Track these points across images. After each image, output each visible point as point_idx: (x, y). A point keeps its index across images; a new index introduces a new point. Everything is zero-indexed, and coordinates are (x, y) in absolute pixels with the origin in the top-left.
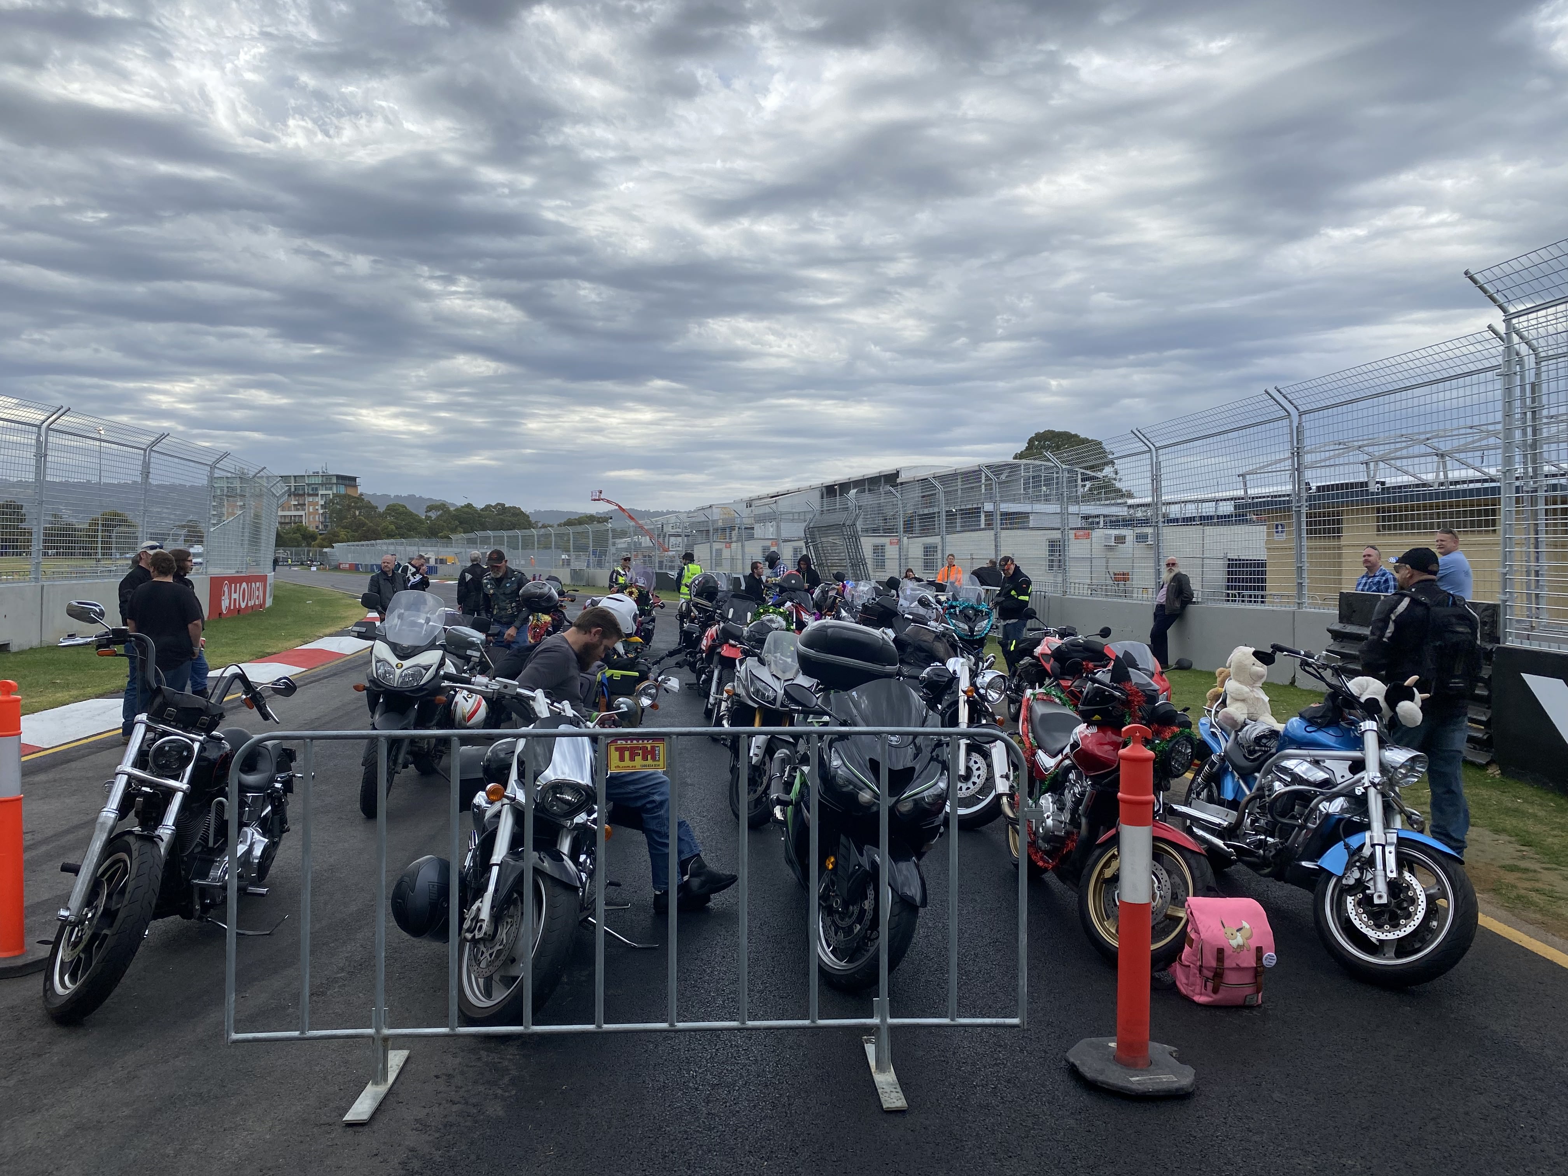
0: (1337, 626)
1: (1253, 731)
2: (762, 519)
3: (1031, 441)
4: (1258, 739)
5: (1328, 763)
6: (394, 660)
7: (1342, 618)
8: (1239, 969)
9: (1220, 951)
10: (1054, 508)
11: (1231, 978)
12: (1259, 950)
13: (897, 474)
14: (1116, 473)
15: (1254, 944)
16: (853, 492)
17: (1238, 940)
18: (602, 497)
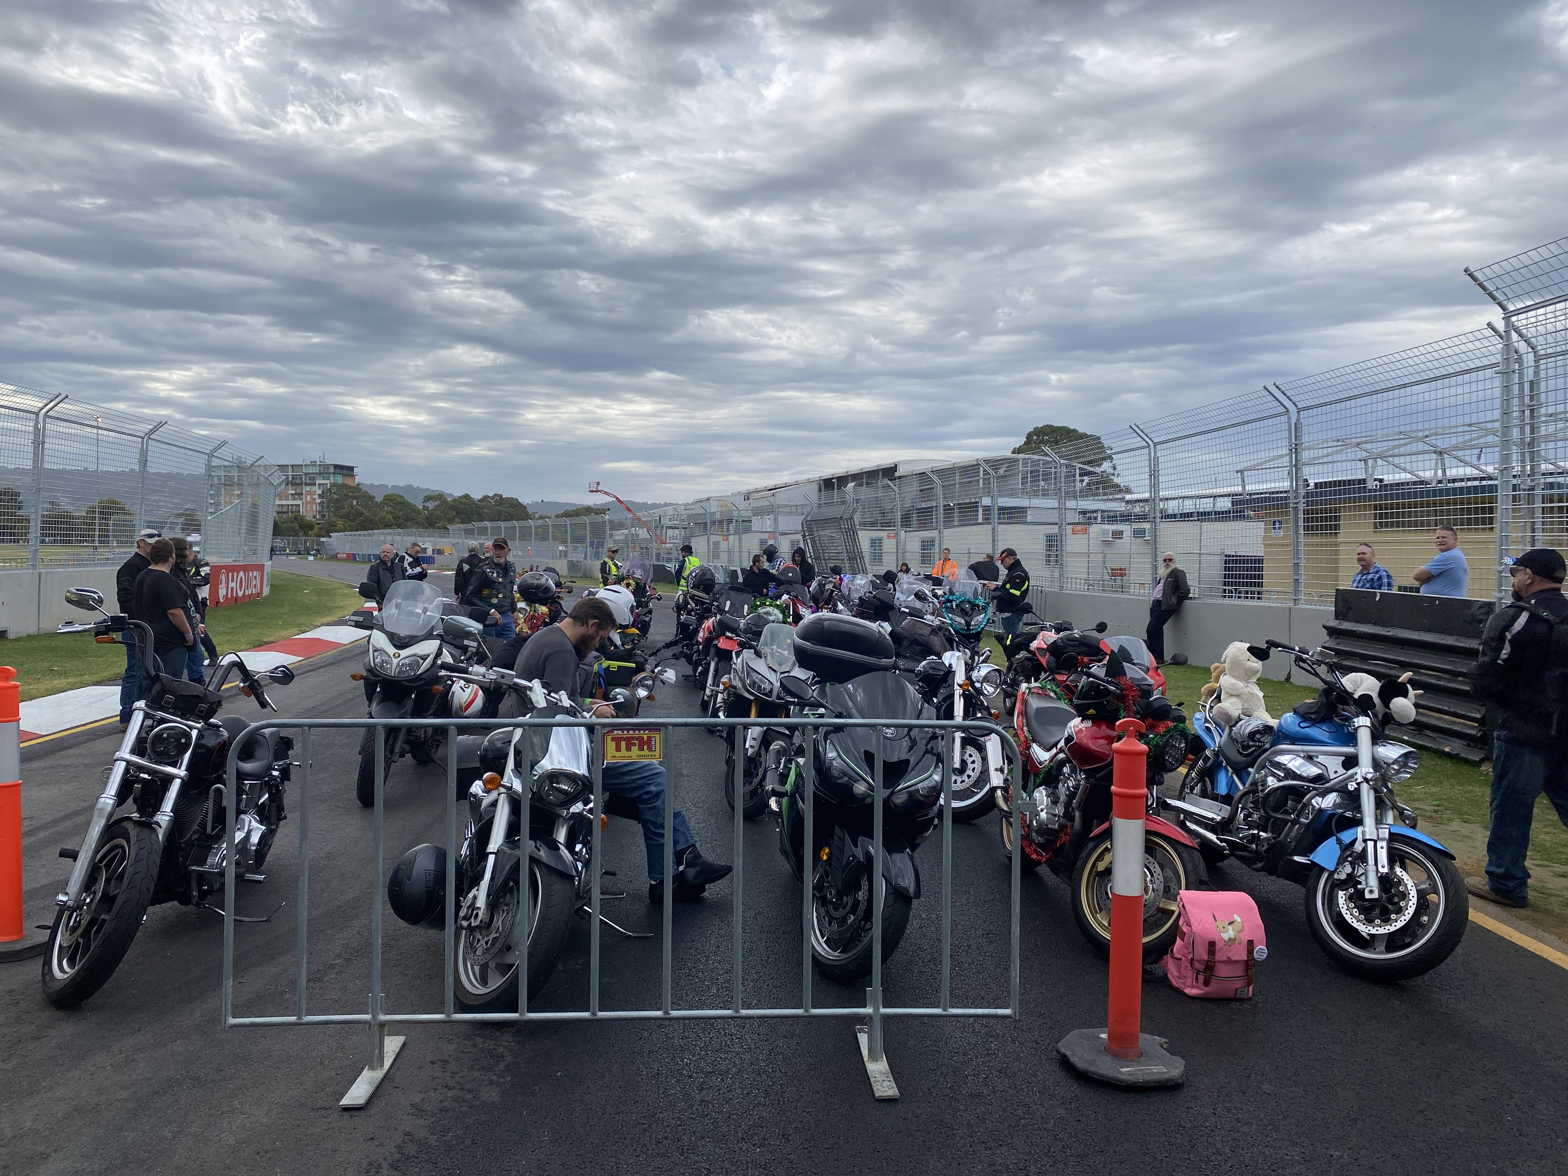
0: (1333, 623)
1: (1248, 726)
2: (760, 512)
3: (1029, 436)
4: (1252, 735)
5: (1321, 759)
6: (391, 650)
7: (1338, 615)
8: (1229, 962)
9: (1212, 944)
10: (1053, 503)
11: (1222, 971)
12: (1251, 943)
13: (895, 468)
14: (1115, 468)
15: (1245, 937)
16: (851, 485)
17: (1230, 933)
18: (600, 488)
